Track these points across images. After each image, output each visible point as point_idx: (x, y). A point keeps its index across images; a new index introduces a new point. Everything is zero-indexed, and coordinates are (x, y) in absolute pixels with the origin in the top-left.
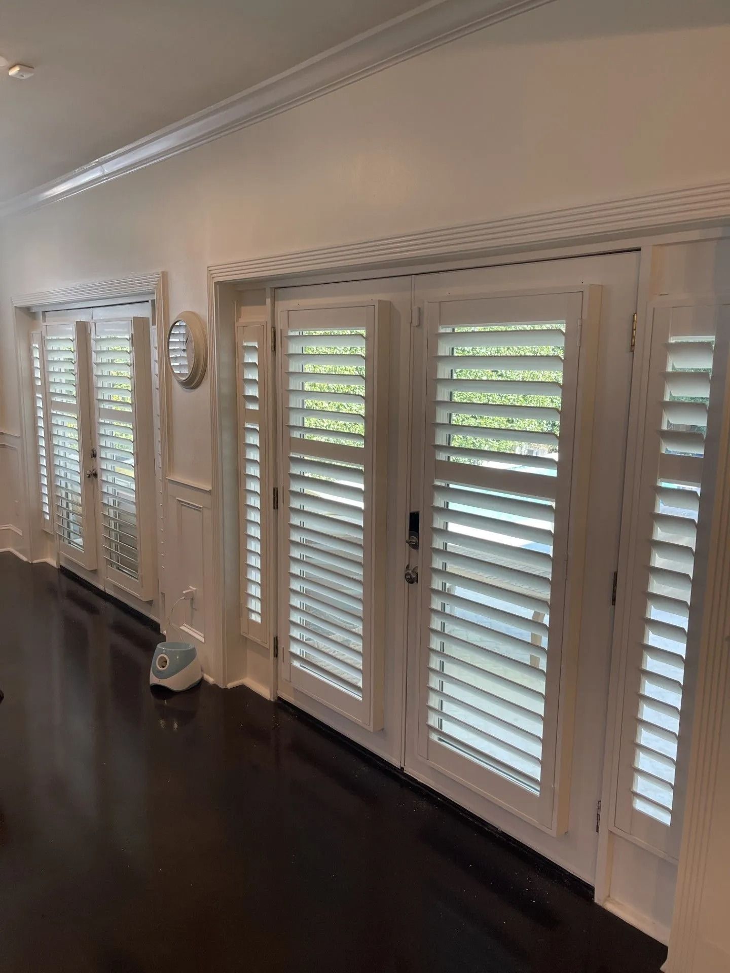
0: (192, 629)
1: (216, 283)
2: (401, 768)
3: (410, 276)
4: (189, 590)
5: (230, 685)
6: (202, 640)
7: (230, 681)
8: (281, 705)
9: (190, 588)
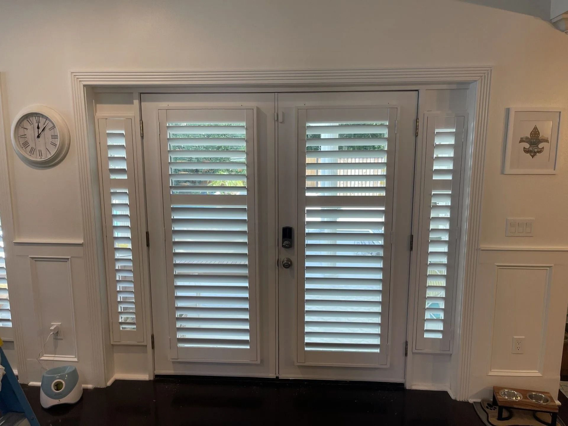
0: (56, 356)
1: (84, 86)
2: (276, 377)
3: (274, 93)
4: (55, 326)
5: (109, 383)
6: (76, 360)
7: (108, 381)
8: (160, 379)
9: (53, 325)
